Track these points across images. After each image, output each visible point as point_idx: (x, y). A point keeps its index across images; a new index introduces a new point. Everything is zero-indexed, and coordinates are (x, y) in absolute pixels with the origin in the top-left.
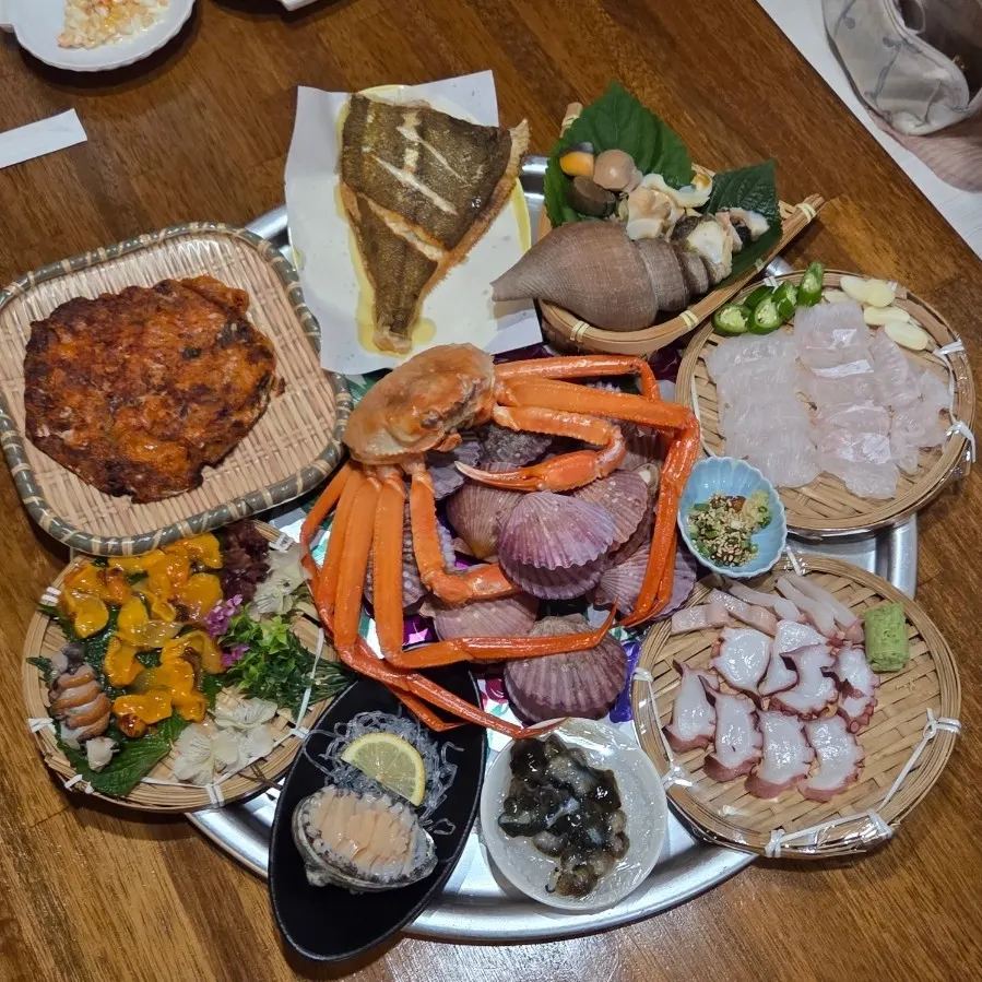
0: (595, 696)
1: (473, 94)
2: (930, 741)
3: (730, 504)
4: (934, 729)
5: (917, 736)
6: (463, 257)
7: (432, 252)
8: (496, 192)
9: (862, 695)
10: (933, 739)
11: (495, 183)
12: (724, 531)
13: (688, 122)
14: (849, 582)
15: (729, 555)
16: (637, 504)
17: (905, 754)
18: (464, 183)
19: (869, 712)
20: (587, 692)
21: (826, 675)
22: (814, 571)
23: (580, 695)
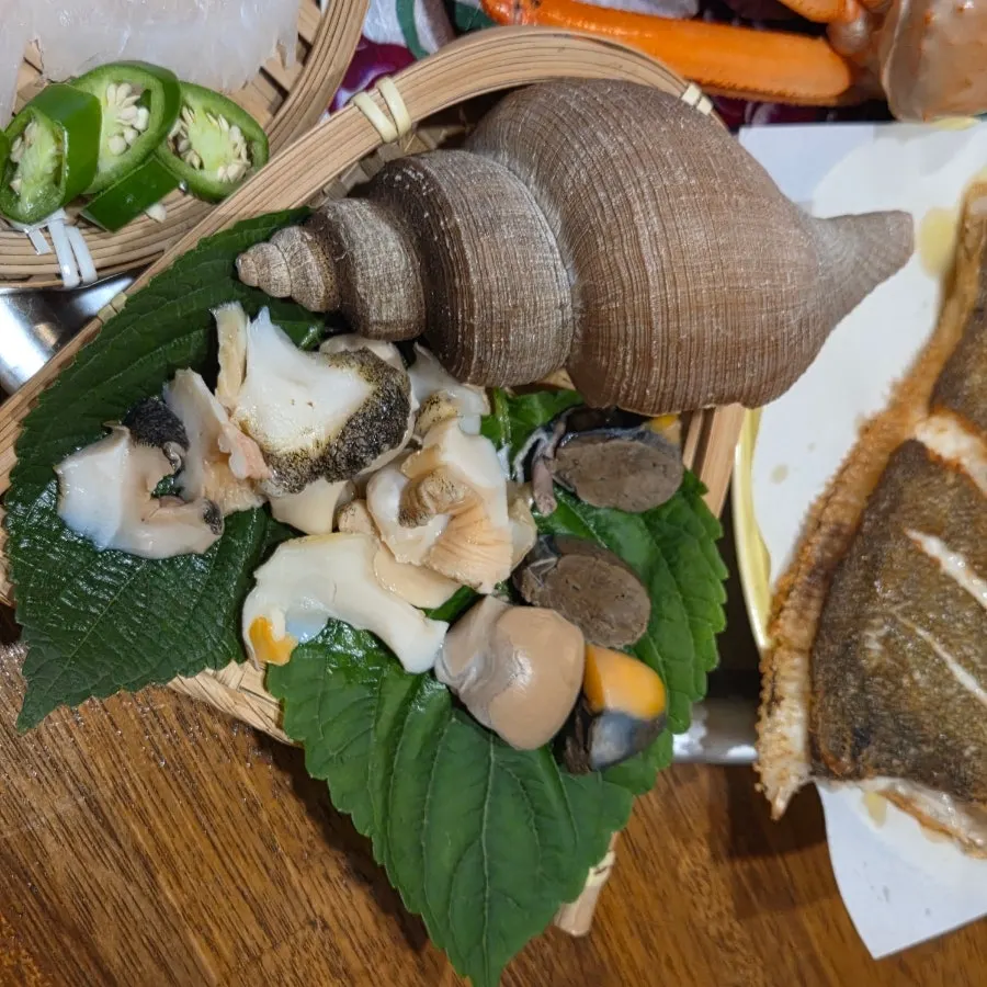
1: (886, 891)
6: (866, 430)
7: (945, 439)
8: (814, 604)
11: (822, 628)
13: (210, 944)
18: (906, 614)
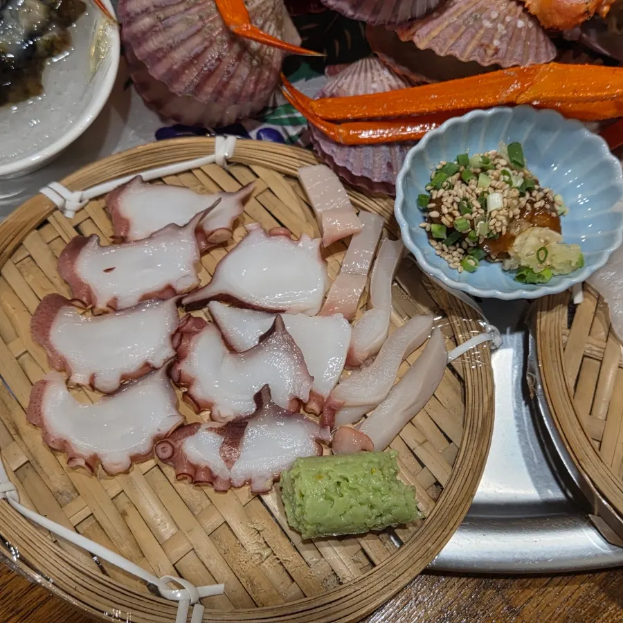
0: (152, 44)
2: (154, 590)
3: (537, 205)
4: (178, 594)
5: (166, 566)
9: (229, 462)
10: (159, 595)
12: (478, 191)
14: (457, 441)
15: (438, 209)
16: (490, 52)
17: (127, 547)
19: (199, 477)
20: (153, 30)
21: (259, 398)
22: (461, 380)
23: (147, 21)
